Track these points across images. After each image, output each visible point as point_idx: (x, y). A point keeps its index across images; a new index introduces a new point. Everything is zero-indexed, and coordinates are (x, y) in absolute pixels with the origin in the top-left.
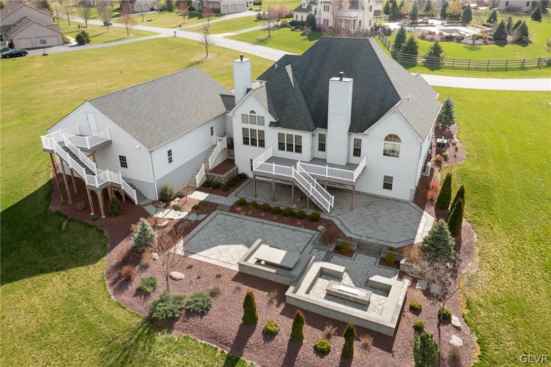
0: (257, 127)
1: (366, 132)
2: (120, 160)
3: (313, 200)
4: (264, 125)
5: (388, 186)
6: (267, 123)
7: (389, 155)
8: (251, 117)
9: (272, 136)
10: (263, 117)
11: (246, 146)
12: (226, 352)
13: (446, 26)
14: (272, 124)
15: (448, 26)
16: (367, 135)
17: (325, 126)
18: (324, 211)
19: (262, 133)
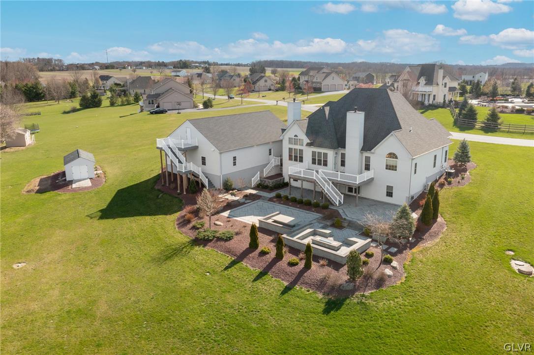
0: (298, 147)
1: (373, 151)
2: (202, 160)
3: (327, 196)
4: (303, 145)
5: (390, 194)
6: (305, 143)
7: (390, 169)
8: (295, 140)
9: (308, 153)
10: (303, 140)
11: (290, 161)
12: (233, 259)
14: (309, 145)
16: (373, 153)
17: (344, 147)
18: (335, 204)
19: (301, 151)
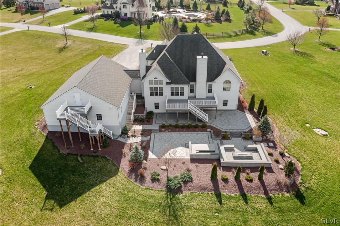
0: (158, 86)
2: (97, 116)
3: (199, 118)
4: (162, 84)
5: (225, 104)
6: (164, 82)
7: (225, 90)
10: (162, 80)
11: (152, 97)
12: (214, 193)
13: (186, 13)
14: (167, 83)
15: (188, 13)
16: (215, 82)
17: (195, 80)
19: (161, 89)
